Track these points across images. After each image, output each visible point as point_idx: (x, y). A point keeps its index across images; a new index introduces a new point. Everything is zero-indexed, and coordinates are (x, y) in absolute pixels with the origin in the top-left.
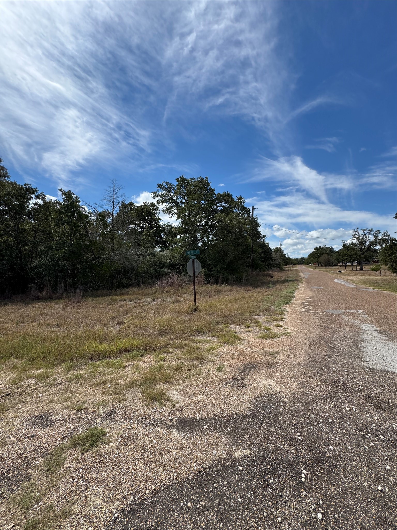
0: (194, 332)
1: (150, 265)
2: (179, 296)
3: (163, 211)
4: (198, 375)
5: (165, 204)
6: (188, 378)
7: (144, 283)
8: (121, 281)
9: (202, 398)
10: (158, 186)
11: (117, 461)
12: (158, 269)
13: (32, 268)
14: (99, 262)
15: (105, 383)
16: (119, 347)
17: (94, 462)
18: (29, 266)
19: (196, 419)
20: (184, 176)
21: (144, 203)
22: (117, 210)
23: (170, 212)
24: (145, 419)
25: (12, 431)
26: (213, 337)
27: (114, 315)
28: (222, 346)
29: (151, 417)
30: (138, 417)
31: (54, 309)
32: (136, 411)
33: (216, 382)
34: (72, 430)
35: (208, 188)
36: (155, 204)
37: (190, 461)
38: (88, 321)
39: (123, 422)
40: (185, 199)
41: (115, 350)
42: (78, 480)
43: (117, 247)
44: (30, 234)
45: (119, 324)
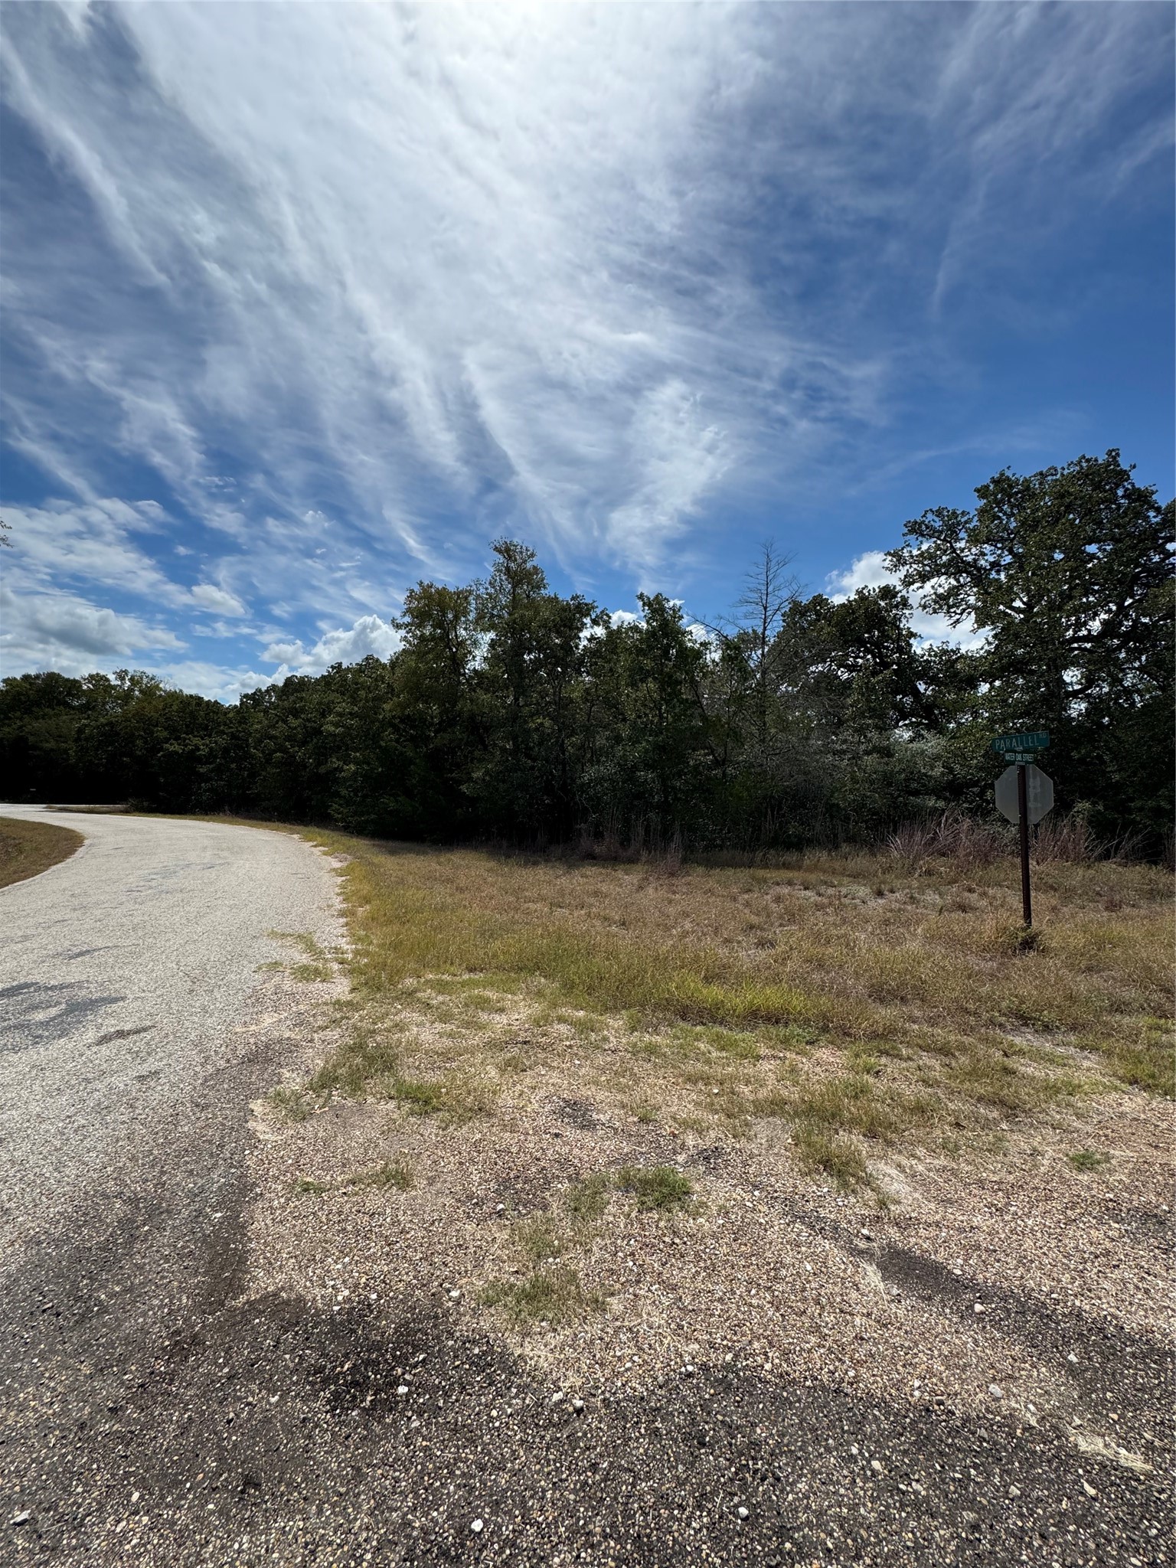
0: (1005, 1015)
1: (872, 783)
2: (971, 890)
3: (924, 607)
4: (990, 1151)
5: (934, 581)
6: (951, 1149)
7: (851, 839)
8: (781, 829)
9: (988, 1223)
10: (906, 530)
11: (709, 1262)
12: (899, 796)
13: (583, 784)
14: (724, 773)
15: (707, 1080)
16: (751, 1002)
17: (660, 1238)
18: (578, 782)
19: (950, 1272)
20: (1008, 473)
21: (858, 592)
22: (776, 626)
23: (950, 607)
24: (793, 1203)
25: (526, 1111)
26: (1083, 1048)
27: (754, 919)
28: (1116, 1089)
29: (811, 1205)
30: (776, 1191)
31: (621, 886)
32: (772, 1175)
33: (1055, 1195)
34: (626, 1155)
35: (1120, 492)
36: (898, 588)
37: (904, 1366)
38: (688, 926)
39: (735, 1186)
40: (1011, 552)
41: (740, 1009)
42: (626, 1256)
43: (773, 731)
44: (581, 709)
45: (761, 944)
